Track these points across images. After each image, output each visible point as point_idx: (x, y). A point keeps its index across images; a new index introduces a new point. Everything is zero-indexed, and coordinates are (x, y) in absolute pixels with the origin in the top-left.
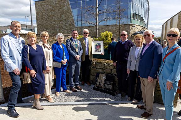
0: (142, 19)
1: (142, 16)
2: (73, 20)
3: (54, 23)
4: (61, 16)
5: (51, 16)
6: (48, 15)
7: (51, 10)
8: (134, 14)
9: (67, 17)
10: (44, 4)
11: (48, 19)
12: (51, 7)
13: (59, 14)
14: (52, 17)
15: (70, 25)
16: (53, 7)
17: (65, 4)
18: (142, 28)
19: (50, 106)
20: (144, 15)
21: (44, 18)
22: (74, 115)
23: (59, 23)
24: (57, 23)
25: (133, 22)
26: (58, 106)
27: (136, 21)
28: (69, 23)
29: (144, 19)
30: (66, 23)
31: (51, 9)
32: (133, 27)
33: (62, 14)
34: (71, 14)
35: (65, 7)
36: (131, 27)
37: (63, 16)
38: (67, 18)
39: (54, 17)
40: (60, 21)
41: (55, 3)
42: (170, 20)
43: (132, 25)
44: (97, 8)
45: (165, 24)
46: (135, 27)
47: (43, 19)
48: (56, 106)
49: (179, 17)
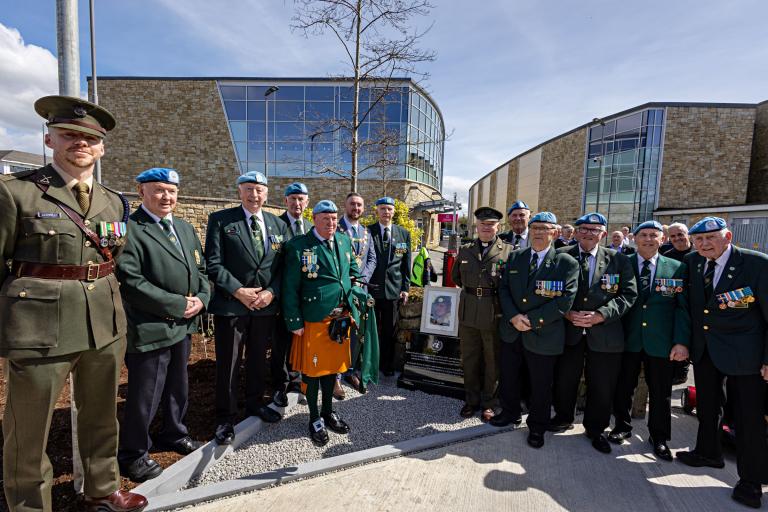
0: (426, 166)
2: (232, 153)
3: (163, 157)
4: (188, 138)
5: (152, 134)
6: (140, 128)
7: (153, 115)
8: (413, 154)
9: (210, 143)
10: (125, 90)
11: (141, 142)
12: (153, 106)
13: (182, 131)
14: (155, 137)
15: (221, 169)
16: (161, 105)
17: (207, 101)
18: (433, 194)
21: (124, 137)
23: (183, 160)
24: (172, 159)
28: (218, 162)
29: (432, 166)
30: (207, 163)
31: (151, 111)
32: (411, 188)
33: (196, 132)
34: (226, 134)
35: (204, 110)
36: (407, 187)
37: (197, 138)
38: (211, 146)
39: (162, 140)
40: (186, 154)
41: (167, 92)
42: (489, 178)
43: (409, 182)
44: (356, 128)
45: (477, 187)
46: (417, 188)
47: (121, 140)
49: (510, 171)
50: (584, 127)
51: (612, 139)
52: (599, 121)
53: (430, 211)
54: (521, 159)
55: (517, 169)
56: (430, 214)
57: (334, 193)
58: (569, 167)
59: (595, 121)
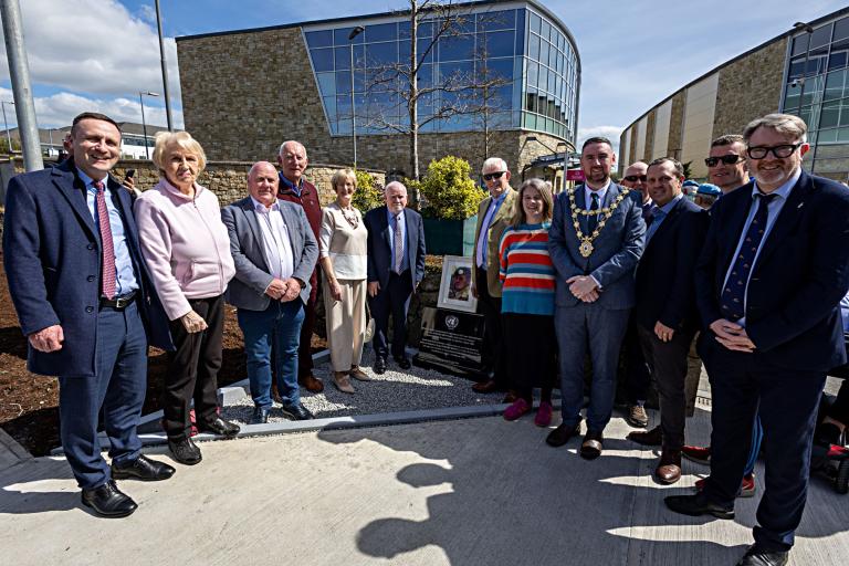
0: (558, 114)
1: (557, 103)
2: (321, 110)
3: (251, 120)
4: (276, 97)
5: (239, 96)
6: (229, 90)
7: (240, 73)
8: (531, 95)
9: (298, 100)
10: (212, 48)
11: (230, 104)
12: (239, 64)
13: (269, 89)
14: (242, 98)
15: (310, 129)
16: (246, 62)
17: (292, 53)
18: (559, 145)
19: (265, 438)
20: (563, 100)
21: (213, 100)
22: (357, 466)
23: (271, 122)
24: (261, 121)
25: (530, 122)
26: (294, 435)
27: (540, 121)
28: (306, 122)
29: (564, 114)
30: (295, 124)
31: (237, 69)
32: (528, 139)
33: (282, 89)
34: (313, 89)
35: (290, 62)
36: (522, 138)
37: (284, 96)
38: (299, 104)
39: (249, 101)
40: (274, 115)
41: (252, 47)
42: (646, 119)
43: (525, 132)
44: (414, 74)
45: (630, 132)
46: (535, 139)
47: (211, 105)
48: (287, 436)
49: (674, 108)
50: (784, 36)
51: (826, 52)
52: (804, 25)
53: (554, 166)
54: (690, 89)
55: (683, 105)
56: (555, 171)
57: (434, 151)
58: (758, 96)
59: (799, 27)
